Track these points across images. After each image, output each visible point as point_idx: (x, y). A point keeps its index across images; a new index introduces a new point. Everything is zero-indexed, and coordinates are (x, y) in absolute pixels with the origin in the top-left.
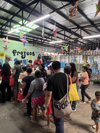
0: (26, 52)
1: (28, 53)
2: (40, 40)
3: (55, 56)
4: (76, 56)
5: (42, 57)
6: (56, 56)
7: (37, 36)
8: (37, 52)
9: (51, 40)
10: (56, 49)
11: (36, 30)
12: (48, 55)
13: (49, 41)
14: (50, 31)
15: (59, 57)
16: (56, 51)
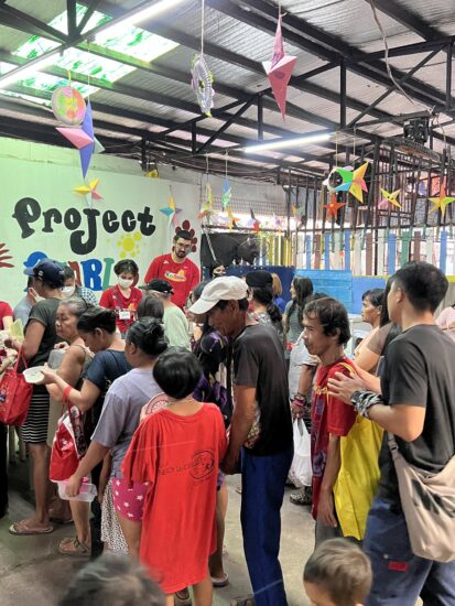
0: (98, 213)
1: (114, 216)
2: (187, 136)
3: (280, 235)
4: (421, 230)
5: (198, 245)
6: (288, 233)
7: (163, 109)
8: (167, 212)
9: (255, 132)
10: (288, 191)
11: (161, 67)
12: (235, 228)
13: (241, 140)
14: (247, 72)
15: (307, 238)
16: (289, 204)
